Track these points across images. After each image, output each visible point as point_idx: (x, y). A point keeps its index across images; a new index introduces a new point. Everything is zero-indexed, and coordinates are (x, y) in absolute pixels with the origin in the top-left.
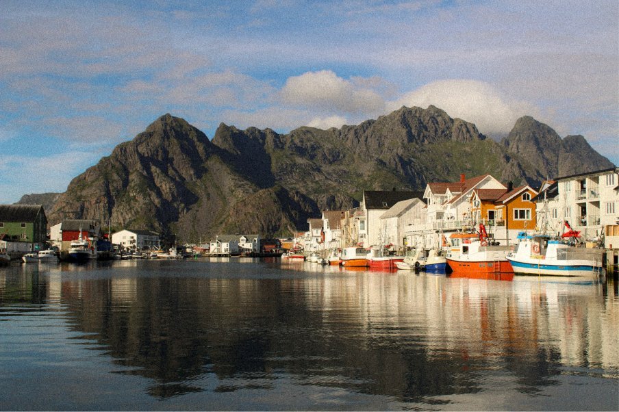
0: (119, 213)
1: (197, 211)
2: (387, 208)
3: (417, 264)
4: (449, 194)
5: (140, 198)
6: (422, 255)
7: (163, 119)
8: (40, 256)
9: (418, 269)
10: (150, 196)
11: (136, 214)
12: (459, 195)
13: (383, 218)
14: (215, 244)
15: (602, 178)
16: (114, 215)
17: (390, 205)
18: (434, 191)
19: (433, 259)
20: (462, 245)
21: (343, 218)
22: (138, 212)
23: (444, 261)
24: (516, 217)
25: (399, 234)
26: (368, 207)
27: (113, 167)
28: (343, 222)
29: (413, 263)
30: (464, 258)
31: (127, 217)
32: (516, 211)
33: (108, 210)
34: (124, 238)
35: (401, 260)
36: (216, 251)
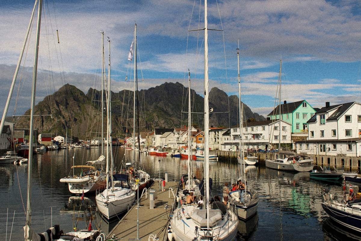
0: (47, 125)
1: (80, 125)
2: (162, 134)
3: (172, 155)
4: (181, 132)
5: (56, 120)
6: (173, 152)
7: (66, 86)
8: (41, 149)
9: (172, 156)
10: (60, 118)
11: (54, 126)
12: (184, 133)
13: (161, 138)
14: (93, 141)
15: (220, 132)
16: (45, 126)
17: (163, 133)
18: (177, 131)
19: (177, 153)
20: (184, 150)
21: (147, 135)
22: (55, 125)
23: (180, 154)
24: (199, 140)
25: (166, 143)
26: (156, 134)
27: (44, 106)
28: (147, 137)
29: (171, 154)
30: (184, 154)
31: (50, 127)
32: (199, 138)
33: (42, 124)
34: (59, 139)
35: (167, 153)
36: (94, 143)
